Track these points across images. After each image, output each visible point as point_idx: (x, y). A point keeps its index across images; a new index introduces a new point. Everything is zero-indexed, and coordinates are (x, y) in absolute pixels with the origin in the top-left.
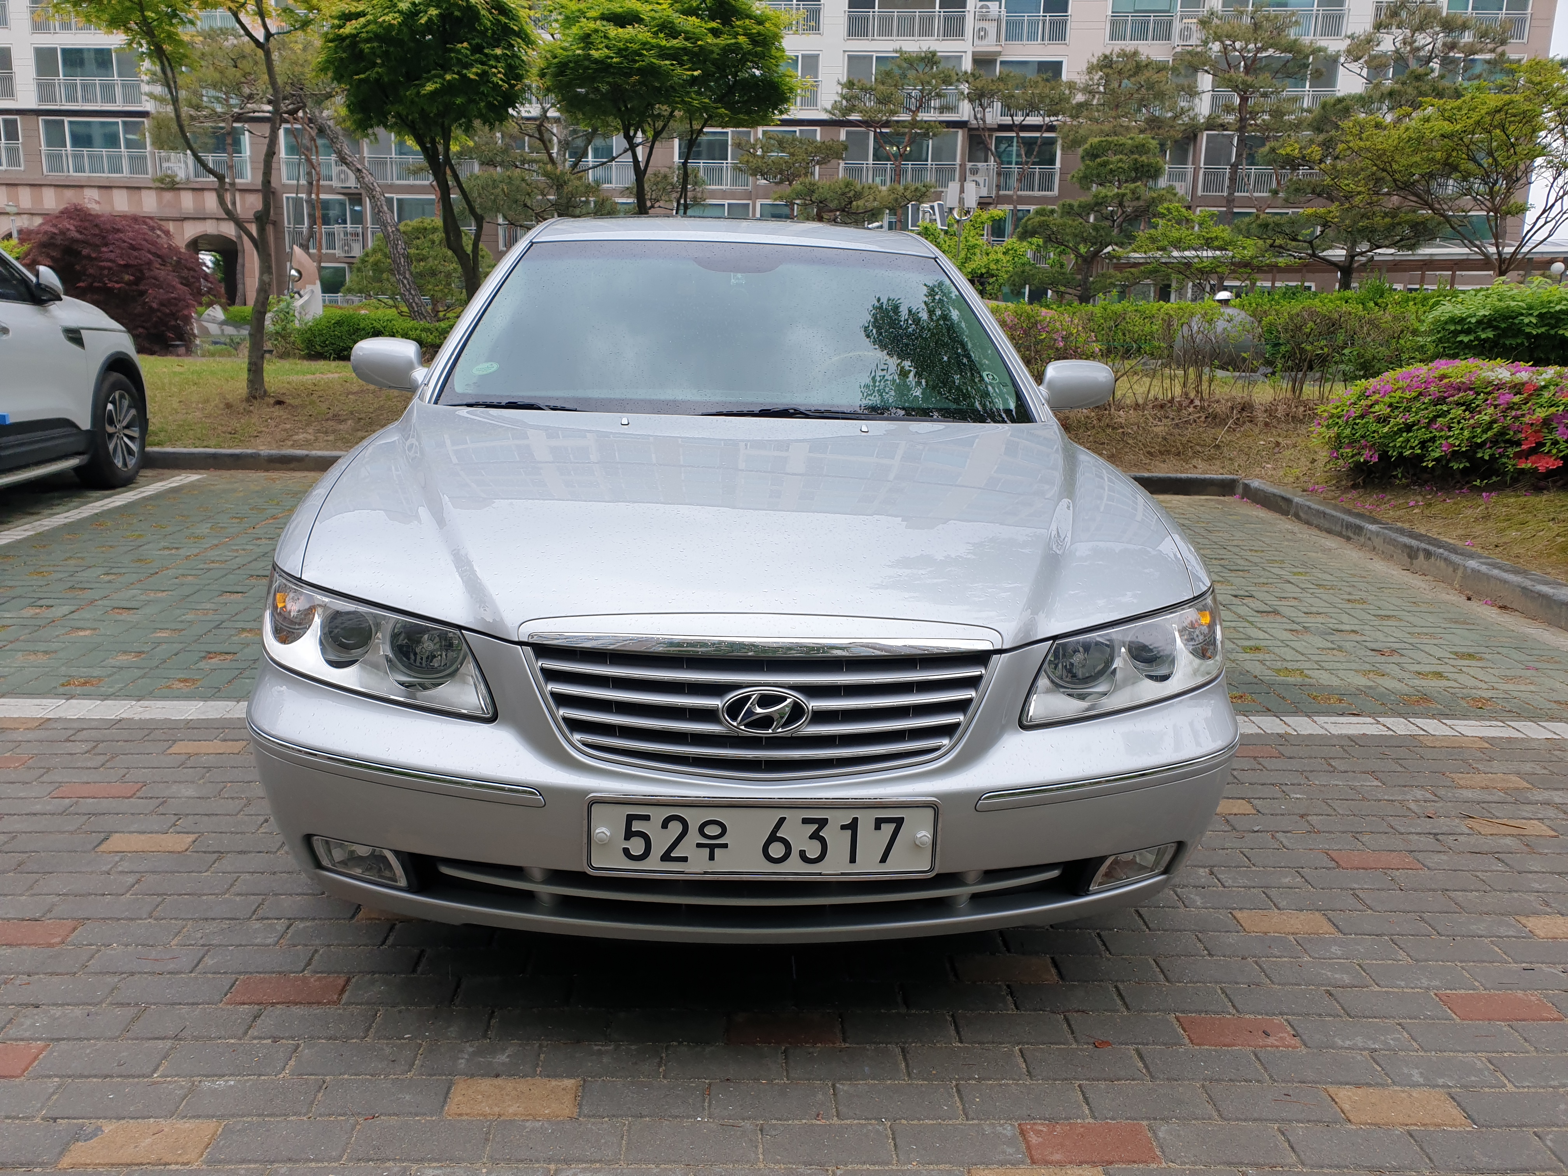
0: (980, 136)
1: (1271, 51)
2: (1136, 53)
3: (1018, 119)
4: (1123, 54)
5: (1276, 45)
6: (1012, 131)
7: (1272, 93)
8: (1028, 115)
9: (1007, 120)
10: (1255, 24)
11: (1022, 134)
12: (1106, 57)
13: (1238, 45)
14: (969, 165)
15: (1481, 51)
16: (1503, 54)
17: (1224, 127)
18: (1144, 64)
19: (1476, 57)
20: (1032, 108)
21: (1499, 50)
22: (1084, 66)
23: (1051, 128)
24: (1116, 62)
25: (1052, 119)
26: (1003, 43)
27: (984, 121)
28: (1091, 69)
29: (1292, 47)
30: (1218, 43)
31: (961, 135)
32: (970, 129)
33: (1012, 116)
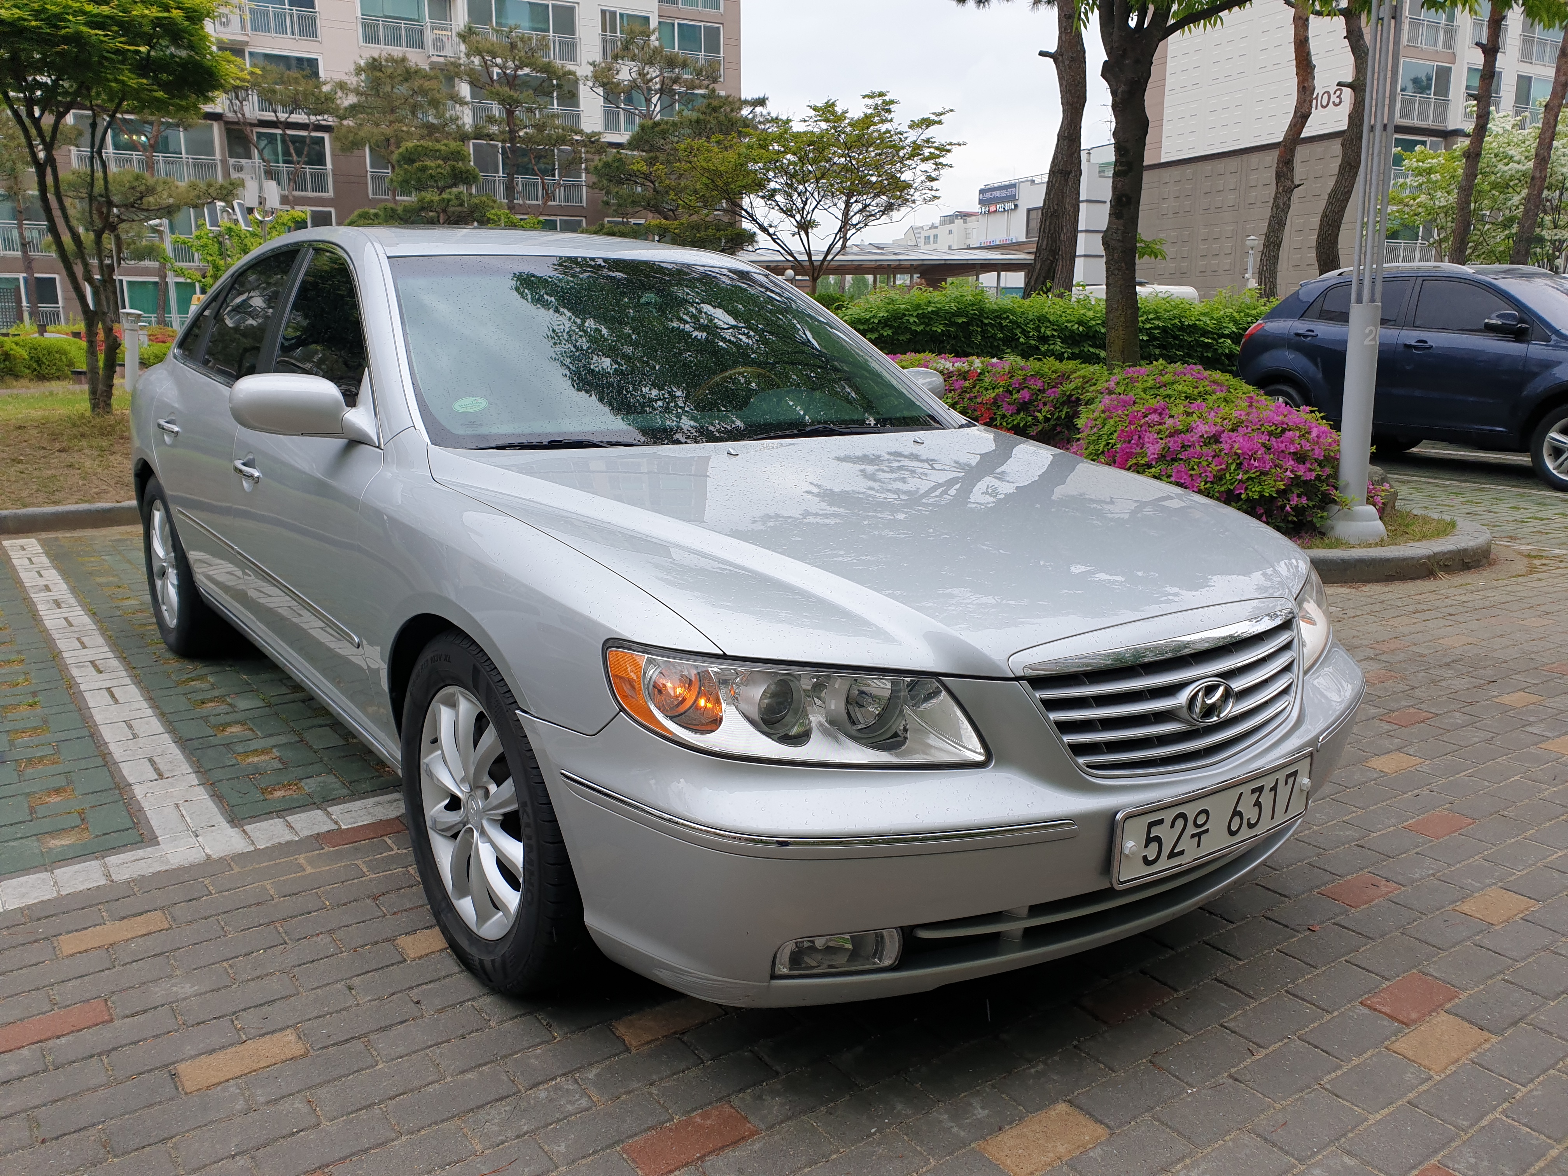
0: (241, 131)
1: (527, 70)
2: (404, 60)
3: (283, 116)
4: (391, 59)
5: (533, 64)
6: (278, 128)
7: (536, 109)
8: (291, 113)
9: (269, 116)
10: (511, 43)
11: (289, 132)
12: (374, 60)
13: (499, 61)
14: (232, 161)
15: (700, 87)
16: (714, 91)
17: (491, 137)
18: (413, 70)
19: (696, 91)
20: (295, 105)
21: (711, 87)
22: (352, 68)
23: (319, 128)
24: (386, 67)
25: (319, 118)
26: (250, 32)
27: (243, 115)
28: (359, 70)
29: (548, 69)
30: (477, 57)
31: (216, 127)
32: (227, 123)
33: (275, 112)
